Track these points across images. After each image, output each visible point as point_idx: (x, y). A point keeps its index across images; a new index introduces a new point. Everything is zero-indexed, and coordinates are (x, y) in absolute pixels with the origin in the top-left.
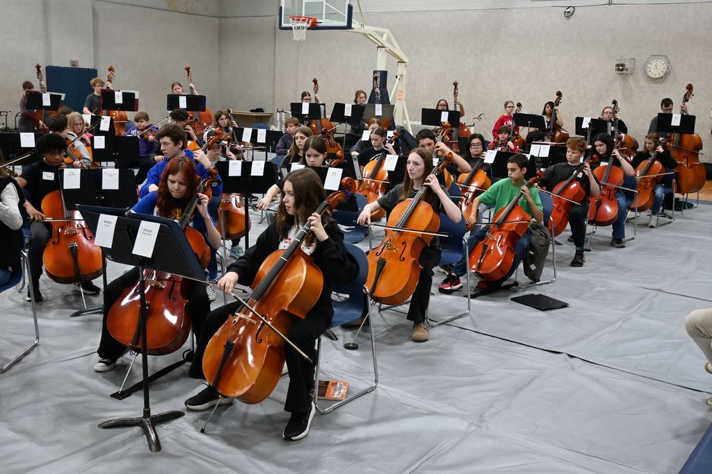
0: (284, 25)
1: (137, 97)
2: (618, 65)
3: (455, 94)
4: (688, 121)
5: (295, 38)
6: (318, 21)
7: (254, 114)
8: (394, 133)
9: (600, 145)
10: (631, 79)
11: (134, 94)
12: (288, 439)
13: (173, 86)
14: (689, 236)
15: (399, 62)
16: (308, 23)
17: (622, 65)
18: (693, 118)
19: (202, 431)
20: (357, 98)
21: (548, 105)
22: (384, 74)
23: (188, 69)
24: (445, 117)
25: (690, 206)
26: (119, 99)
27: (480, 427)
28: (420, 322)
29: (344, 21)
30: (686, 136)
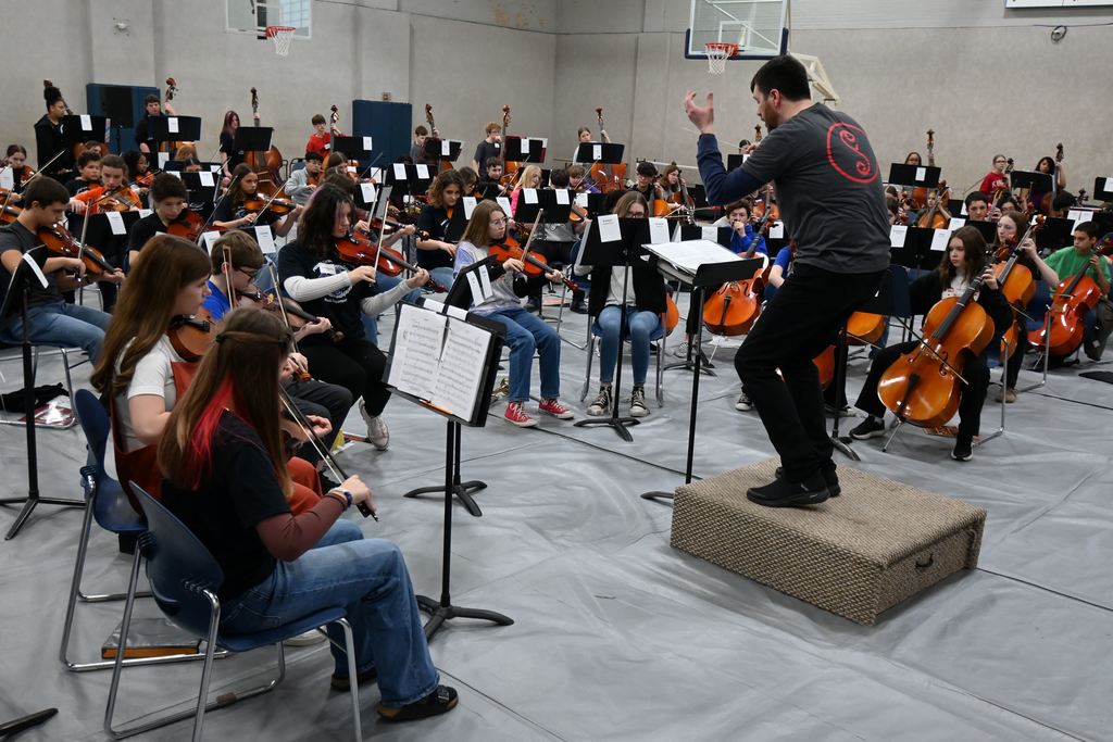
0: (691, 53)
1: (544, 146)
3: (930, 146)
5: (711, 70)
6: (740, 48)
11: (541, 142)
13: (580, 133)
16: (726, 51)
21: (1045, 161)
23: (599, 111)
24: (921, 175)
26: (525, 149)
29: (776, 49)
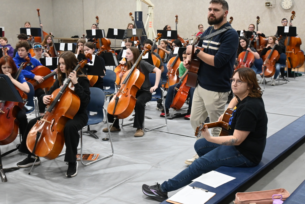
2: (266, 3)
3: (177, 22)
4: (293, 30)
7: (73, 39)
8: (137, 42)
9: (243, 42)
10: (274, 10)
11: (2, 29)
12: (69, 177)
13: (25, 24)
14: (293, 89)
15: (149, 6)
17: (269, 3)
18: (295, 28)
19: (29, 174)
20: (128, 26)
22: (141, 13)
23: (38, 10)
24: (169, 34)
25: (300, 75)
27: (157, 167)
28: (140, 128)
30: (293, 38)
